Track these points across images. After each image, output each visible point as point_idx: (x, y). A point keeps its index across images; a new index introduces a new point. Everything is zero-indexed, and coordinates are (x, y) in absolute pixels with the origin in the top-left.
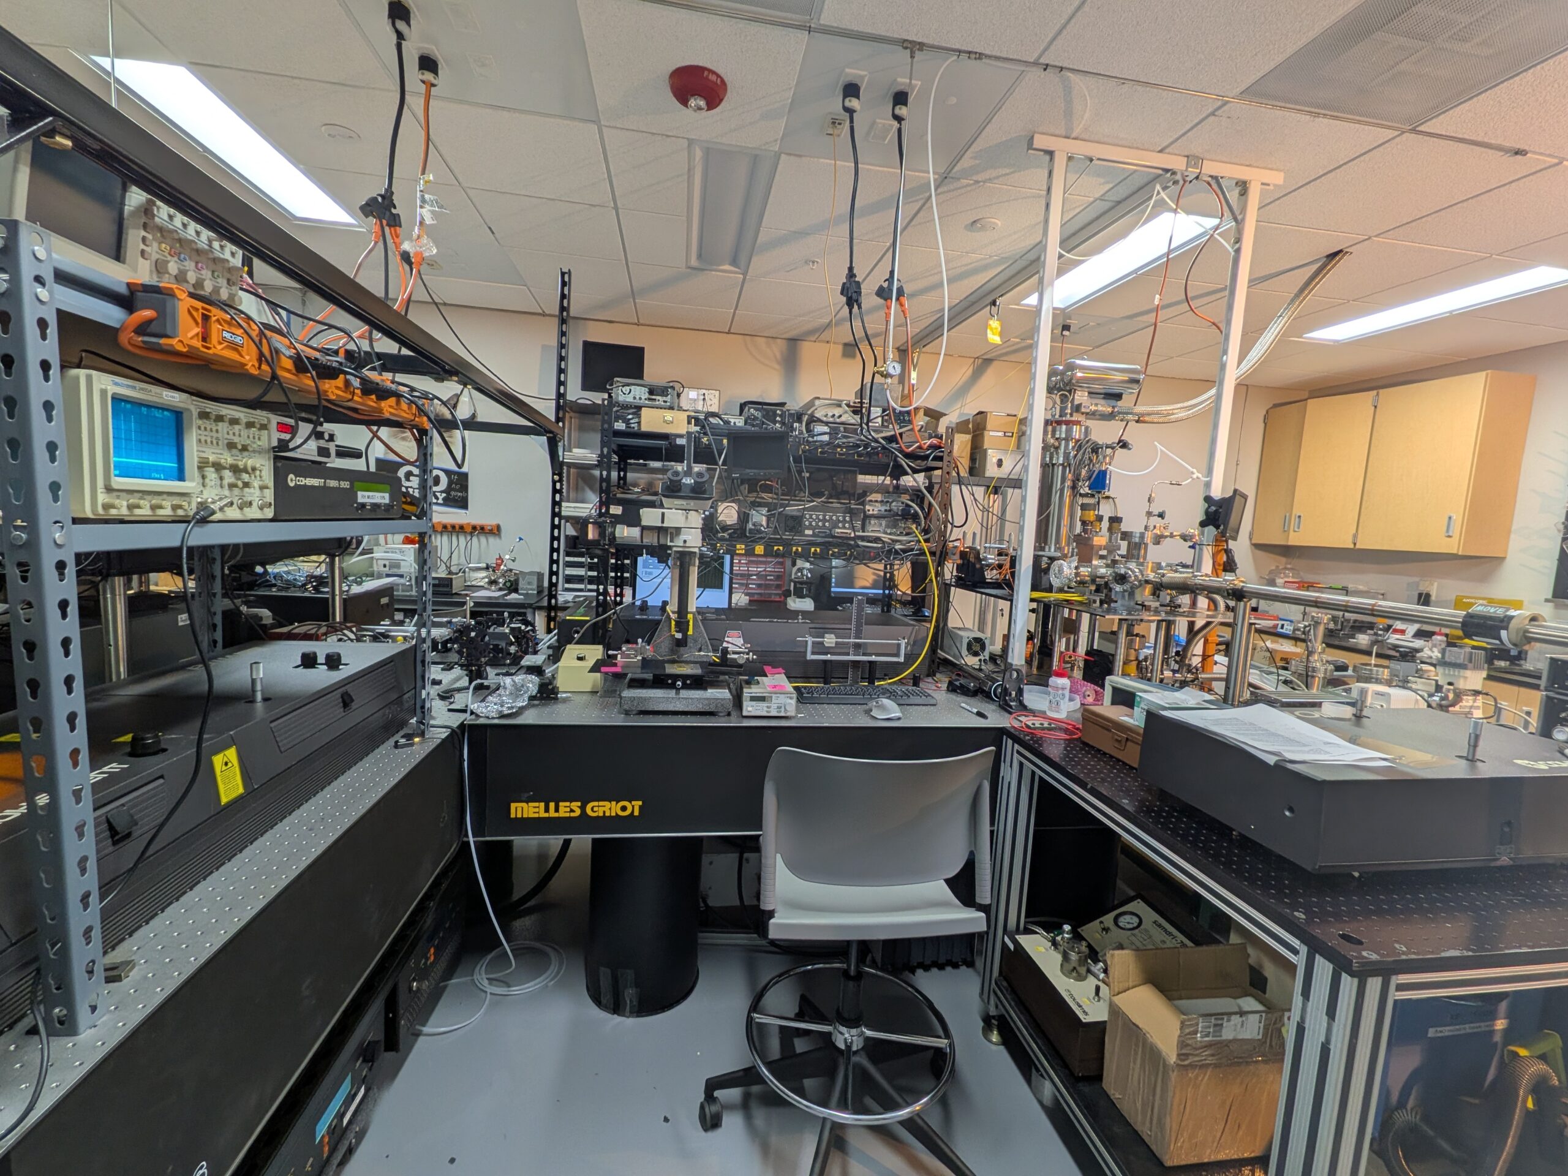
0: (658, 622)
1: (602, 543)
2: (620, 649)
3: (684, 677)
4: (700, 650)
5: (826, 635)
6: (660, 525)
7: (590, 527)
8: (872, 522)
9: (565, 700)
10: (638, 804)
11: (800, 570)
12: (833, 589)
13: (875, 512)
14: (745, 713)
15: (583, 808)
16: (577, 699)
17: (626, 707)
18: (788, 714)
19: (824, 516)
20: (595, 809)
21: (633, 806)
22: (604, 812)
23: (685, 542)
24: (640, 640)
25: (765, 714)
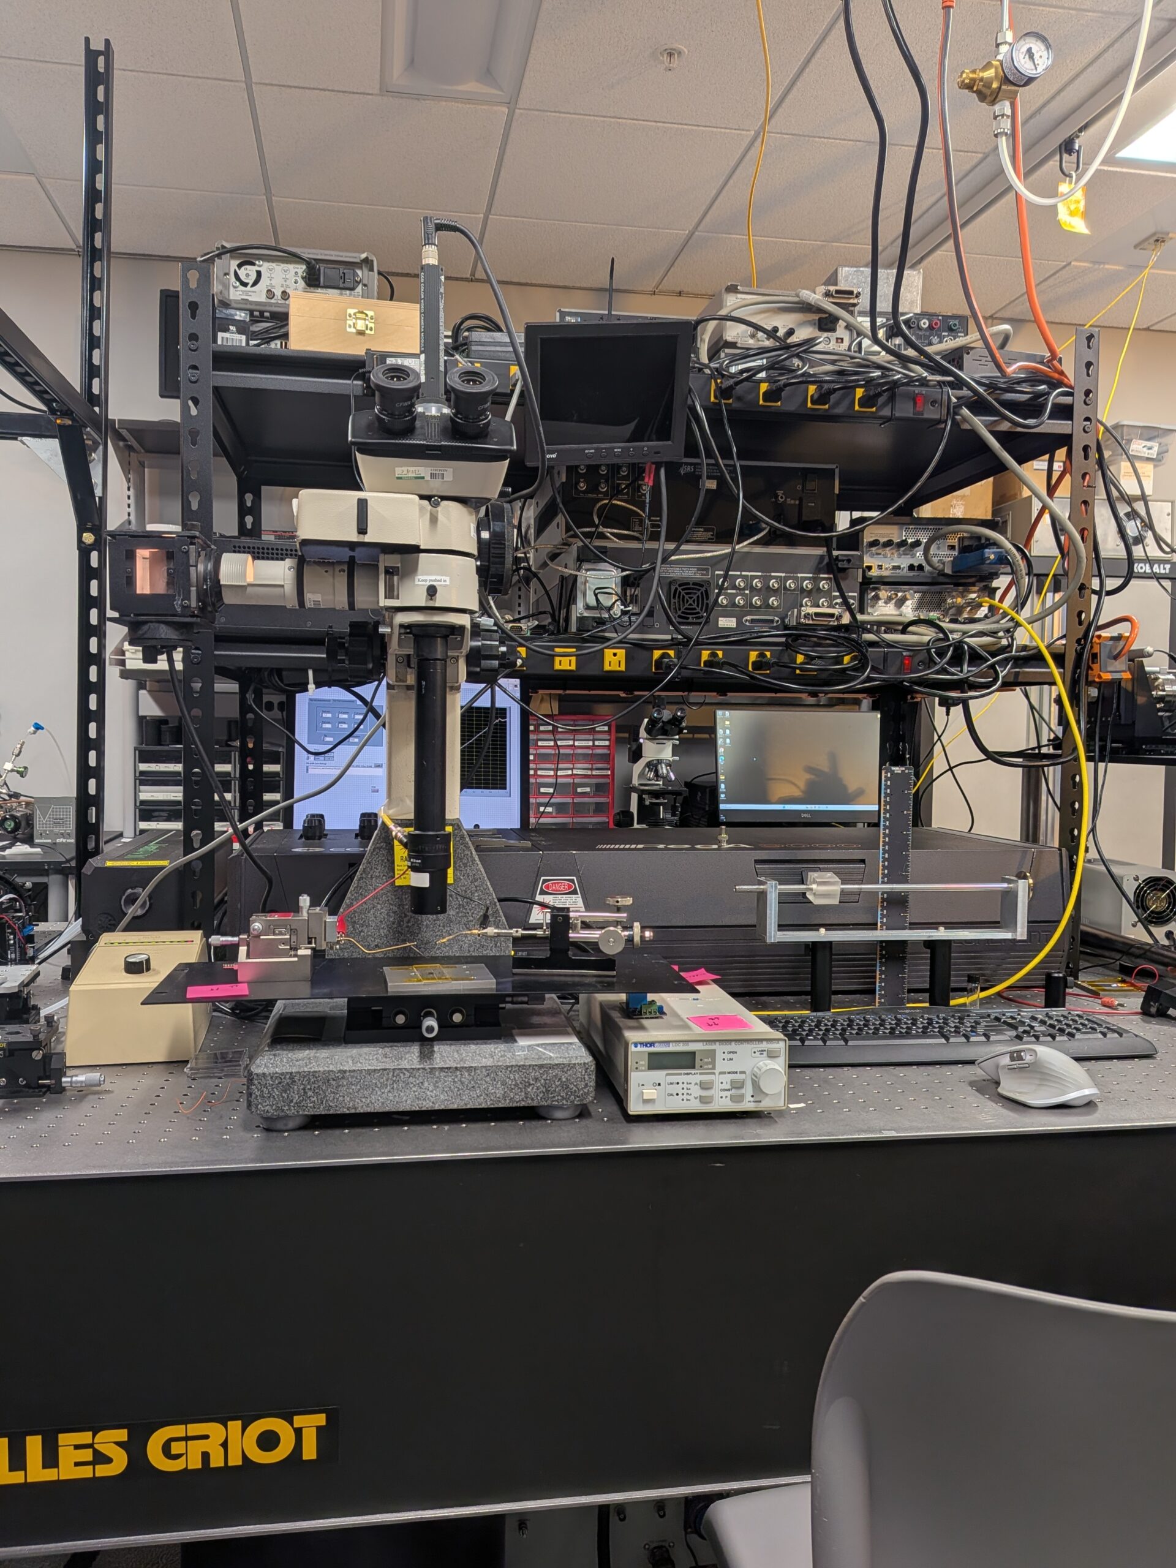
0: (352, 862)
1: (178, 604)
2: (246, 930)
3: (442, 1004)
4: (484, 922)
5: (813, 875)
6: (354, 537)
7: (143, 554)
8: (883, 594)
9: (84, 1092)
10: (311, 1422)
11: (653, 766)
12: (722, 807)
13: (885, 573)
14: (635, 1107)
15: (135, 1448)
16: (123, 1087)
17: (267, 1107)
18: (766, 1105)
19: (766, 580)
20: (176, 1448)
21: (298, 1432)
22: (206, 1456)
23: (432, 591)
24: (305, 900)
25: (695, 1107)
